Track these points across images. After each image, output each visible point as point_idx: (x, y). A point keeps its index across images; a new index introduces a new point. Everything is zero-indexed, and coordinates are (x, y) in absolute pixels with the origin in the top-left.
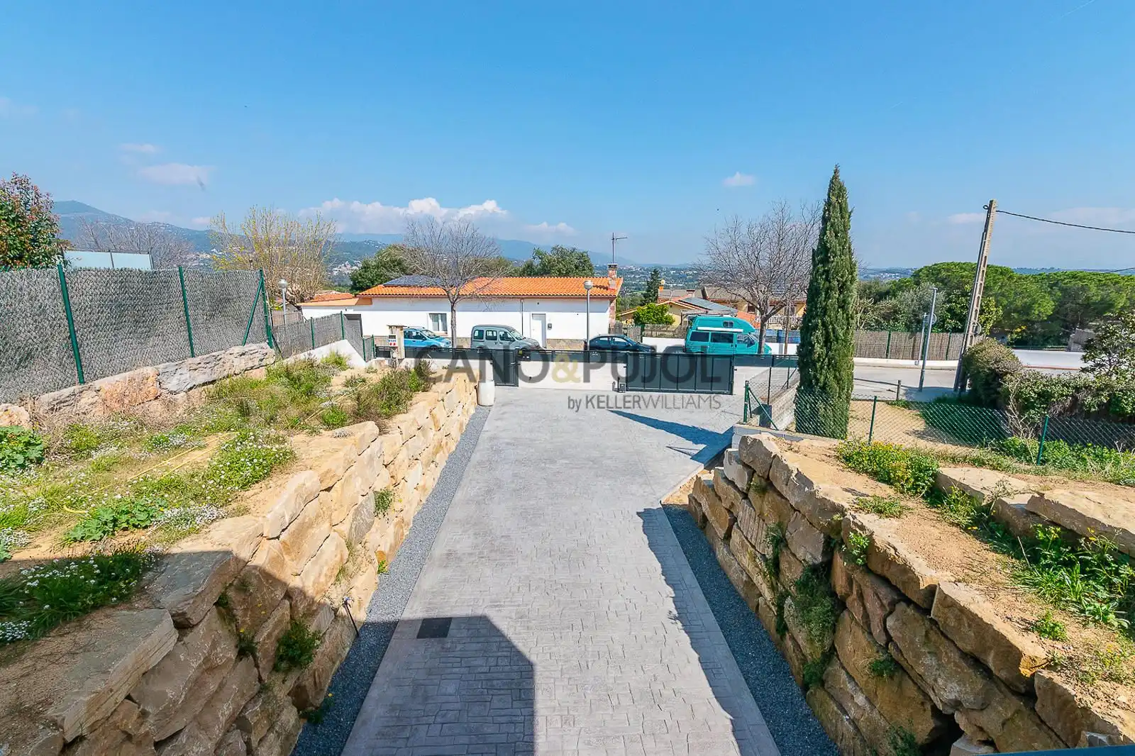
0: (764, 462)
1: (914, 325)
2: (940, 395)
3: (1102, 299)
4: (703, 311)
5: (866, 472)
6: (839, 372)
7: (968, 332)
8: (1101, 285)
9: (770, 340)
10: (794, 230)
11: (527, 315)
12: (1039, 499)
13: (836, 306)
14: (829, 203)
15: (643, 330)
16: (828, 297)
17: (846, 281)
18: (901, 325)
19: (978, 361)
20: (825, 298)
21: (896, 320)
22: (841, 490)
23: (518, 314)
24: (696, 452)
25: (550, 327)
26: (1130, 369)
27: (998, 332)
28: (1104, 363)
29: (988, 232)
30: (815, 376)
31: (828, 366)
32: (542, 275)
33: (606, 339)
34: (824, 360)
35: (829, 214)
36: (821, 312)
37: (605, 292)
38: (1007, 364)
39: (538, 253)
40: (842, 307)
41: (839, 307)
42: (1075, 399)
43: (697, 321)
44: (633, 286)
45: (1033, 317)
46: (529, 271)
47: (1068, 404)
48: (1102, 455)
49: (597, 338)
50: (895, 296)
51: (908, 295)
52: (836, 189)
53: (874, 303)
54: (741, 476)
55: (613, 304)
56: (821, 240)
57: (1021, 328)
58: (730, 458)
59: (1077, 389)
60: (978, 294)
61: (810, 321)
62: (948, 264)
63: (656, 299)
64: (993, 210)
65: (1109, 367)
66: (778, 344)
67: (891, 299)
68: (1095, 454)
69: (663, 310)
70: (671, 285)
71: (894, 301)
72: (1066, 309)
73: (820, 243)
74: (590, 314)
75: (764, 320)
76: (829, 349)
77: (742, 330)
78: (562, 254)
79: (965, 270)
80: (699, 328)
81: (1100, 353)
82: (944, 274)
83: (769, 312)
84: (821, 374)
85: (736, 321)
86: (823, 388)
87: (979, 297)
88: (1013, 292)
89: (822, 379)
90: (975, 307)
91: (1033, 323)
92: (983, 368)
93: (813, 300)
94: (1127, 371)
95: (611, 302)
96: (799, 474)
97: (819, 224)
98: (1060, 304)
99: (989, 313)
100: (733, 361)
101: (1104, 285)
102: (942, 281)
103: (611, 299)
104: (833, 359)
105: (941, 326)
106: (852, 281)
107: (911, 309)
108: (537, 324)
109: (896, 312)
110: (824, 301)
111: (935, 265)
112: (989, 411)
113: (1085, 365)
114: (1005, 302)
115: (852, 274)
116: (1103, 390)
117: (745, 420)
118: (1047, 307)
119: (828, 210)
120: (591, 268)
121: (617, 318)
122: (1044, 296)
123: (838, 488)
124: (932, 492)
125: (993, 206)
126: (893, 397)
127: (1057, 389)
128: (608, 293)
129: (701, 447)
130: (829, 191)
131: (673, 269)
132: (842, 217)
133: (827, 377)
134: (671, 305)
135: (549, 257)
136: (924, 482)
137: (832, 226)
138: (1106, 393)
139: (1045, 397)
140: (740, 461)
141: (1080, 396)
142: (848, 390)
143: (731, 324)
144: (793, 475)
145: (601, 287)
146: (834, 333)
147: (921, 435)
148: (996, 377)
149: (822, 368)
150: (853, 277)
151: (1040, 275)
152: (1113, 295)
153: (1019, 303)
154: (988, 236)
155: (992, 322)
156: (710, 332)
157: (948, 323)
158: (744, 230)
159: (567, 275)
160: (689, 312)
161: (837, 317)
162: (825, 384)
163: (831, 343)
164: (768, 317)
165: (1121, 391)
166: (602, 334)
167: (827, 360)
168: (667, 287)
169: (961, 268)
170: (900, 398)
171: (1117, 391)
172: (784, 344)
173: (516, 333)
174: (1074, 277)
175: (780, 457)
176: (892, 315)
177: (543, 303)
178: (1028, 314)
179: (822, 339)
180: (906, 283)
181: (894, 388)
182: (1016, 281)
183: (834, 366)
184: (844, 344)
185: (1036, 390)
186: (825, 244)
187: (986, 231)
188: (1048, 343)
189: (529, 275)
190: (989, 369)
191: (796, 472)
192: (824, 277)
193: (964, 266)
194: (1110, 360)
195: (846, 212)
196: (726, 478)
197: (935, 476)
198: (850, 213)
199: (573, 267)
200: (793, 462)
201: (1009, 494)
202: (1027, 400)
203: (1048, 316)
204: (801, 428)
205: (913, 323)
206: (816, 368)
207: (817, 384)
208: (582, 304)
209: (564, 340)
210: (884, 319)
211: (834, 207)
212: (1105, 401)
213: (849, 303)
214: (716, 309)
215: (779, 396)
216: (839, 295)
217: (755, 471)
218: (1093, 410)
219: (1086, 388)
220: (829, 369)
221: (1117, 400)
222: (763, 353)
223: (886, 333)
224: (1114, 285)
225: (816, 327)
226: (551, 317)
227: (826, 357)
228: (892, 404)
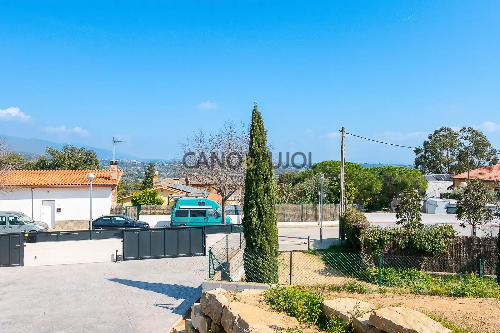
0: (217, 313)
1: (315, 200)
2: (331, 244)
3: (402, 181)
4: (185, 194)
5: (284, 310)
6: (269, 236)
7: (341, 203)
8: (401, 174)
9: (230, 213)
10: (238, 140)
11: (37, 202)
12: (374, 317)
13: (263, 192)
14: (253, 126)
15: (139, 210)
16: (257, 186)
17: (268, 175)
18: (308, 199)
19: (348, 222)
20: (256, 186)
21: (305, 196)
22: (267, 328)
23: (29, 201)
24: (176, 306)
25: (59, 210)
26: (417, 221)
27: (358, 201)
28: (406, 218)
29: (344, 145)
30: (254, 240)
31: (262, 232)
32: (54, 168)
33: (109, 219)
34: (259, 228)
35: (253, 132)
36: (255, 196)
37: (107, 182)
38: (361, 222)
39: (51, 152)
40: (267, 192)
41: (265, 192)
42: (395, 242)
43: (179, 202)
44: (136, 175)
45: (374, 192)
46: (42, 165)
47: (391, 245)
48: (411, 274)
49: (101, 218)
50: (304, 181)
51: (310, 181)
52: (256, 118)
53: (293, 186)
54: (203, 325)
55: (114, 191)
56: (250, 148)
57: (369, 198)
58: (195, 311)
59: (394, 236)
60: (343, 180)
61: (248, 202)
62: (329, 162)
63: (152, 185)
64: (344, 133)
65: (408, 220)
66: (236, 216)
67: (302, 183)
68: (408, 273)
69: (155, 194)
70: (165, 175)
71: (303, 185)
72: (388, 187)
73: (250, 150)
74: (93, 199)
75: (224, 201)
76: (261, 221)
77: (211, 207)
78: (72, 152)
79: (338, 165)
80: (181, 207)
81: (403, 213)
82: (328, 167)
83: (227, 194)
84: (258, 238)
85: (207, 201)
86: (260, 248)
87: (344, 182)
88: (362, 178)
89: (259, 241)
90: (343, 188)
91: (375, 195)
92: (350, 225)
93: (249, 187)
94: (416, 222)
95: (113, 189)
96: (240, 319)
97: (249, 139)
98: (385, 184)
99: (352, 191)
100: (204, 230)
101: (402, 174)
102: (327, 172)
103: (113, 187)
104: (265, 227)
105: (328, 199)
106: (271, 175)
107: (313, 189)
108: (47, 209)
109: (305, 191)
110: (256, 188)
111: (323, 162)
112: (352, 255)
113: (398, 220)
114: (360, 184)
115: (270, 171)
116: (405, 235)
117: (210, 277)
118: (378, 186)
119: (253, 130)
120: (97, 162)
121: (119, 201)
122: (377, 180)
123: (265, 326)
124: (321, 319)
125: (344, 131)
126: (306, 248)
127: (385, 236)
128: (110, 182)
129: (181, 301)
130: (252, 118)
131: (166, 163)
132: (261, 135)
133: (261, 240)
134: (162, 190)
135: (61, 154)
136: (316, 313)
137: (256, 140)
138: (407, 237)
139: (380, 241)
140: (202, 313)
141: (396, 239)
142: (276, 248)
143: (204, 203)
144: (236, 320)
145: (104, 178)
146: (263, 209)
147: (323, 272)
148: (357, 230)
149: (258, 234)
150: (271, 172)
151: (373, 168)
152: (406, 179)
153: (366, 184)
154: (344, 147)
155: (354, 196)
156: (189, 210)
157: (332, 197)
158: (206, 138)
159: (76, 168)
160: (173, 195)
161: (264, 199)
162: (261, 245)
163: (262, 216)
164: (226, 198)
165: (413, 235)
166: (105, 215)
167: (261, 228)
168: (161, 176)
169: (336, 164)
170: (310, 247)
171: (411, 235)
172: (240, 216)
173: (26, 217)
174: (388, 169)
175: (227, 306)
176: (303, 193)
177: (53, 192)
178: (371, 191)
179: (256, 214)
180: (309, 173)
181: (306, 241)
182: (363, 172)
183: (265, 232)
184: (270, 217)
185: (376, 238)
186: (253, 151)
187: (342, 144)
188: (383, 207)
189: (42, 168)
190: (354, 226)
191: (237, 318)
192: (254, 172)
193: (337, 163)
194: (408, 216)
195: (264, 131)
196: (193, 328)
197: (322, 307)
198: (266, 132)
199: (82, 161)
200: (236, 309)
201: (360, 314)
202: (373, 244)
203: (380, 191)
204: (249, 278)
205: (315, 198)
206: (255, 234)
207: (256, 245)
208: (86, 191)
209: (71, 221)
210: (299, 195)
211: (256, 128)
212: (407, 242)
213: (270, 190)
214: (195, 192)
215: (234, 255)
216: (264, 184)
217: (212, 320)
218: (403, 247)
219: (398, 234)
220: (263, 234)
221: (412, 240)
222: (225, 223)
223: (299, 206)
224: (406, 174)
225: (252, 206)
226: (59, 202)
227: (260, 226)
228: (306, 253)
